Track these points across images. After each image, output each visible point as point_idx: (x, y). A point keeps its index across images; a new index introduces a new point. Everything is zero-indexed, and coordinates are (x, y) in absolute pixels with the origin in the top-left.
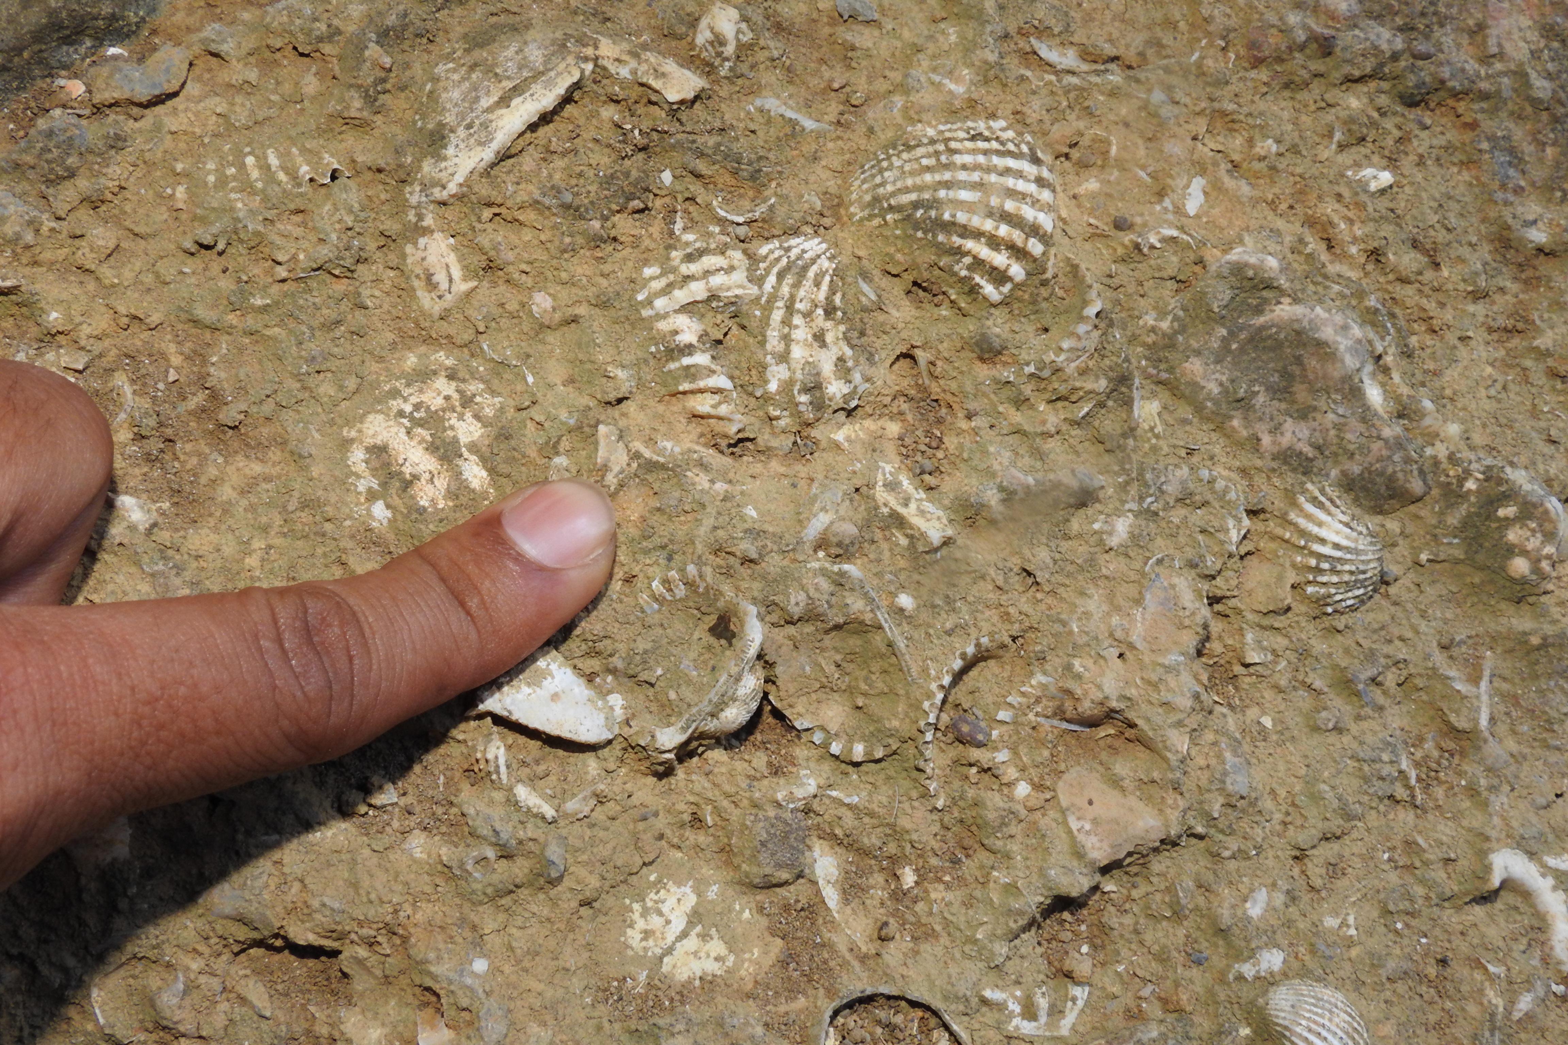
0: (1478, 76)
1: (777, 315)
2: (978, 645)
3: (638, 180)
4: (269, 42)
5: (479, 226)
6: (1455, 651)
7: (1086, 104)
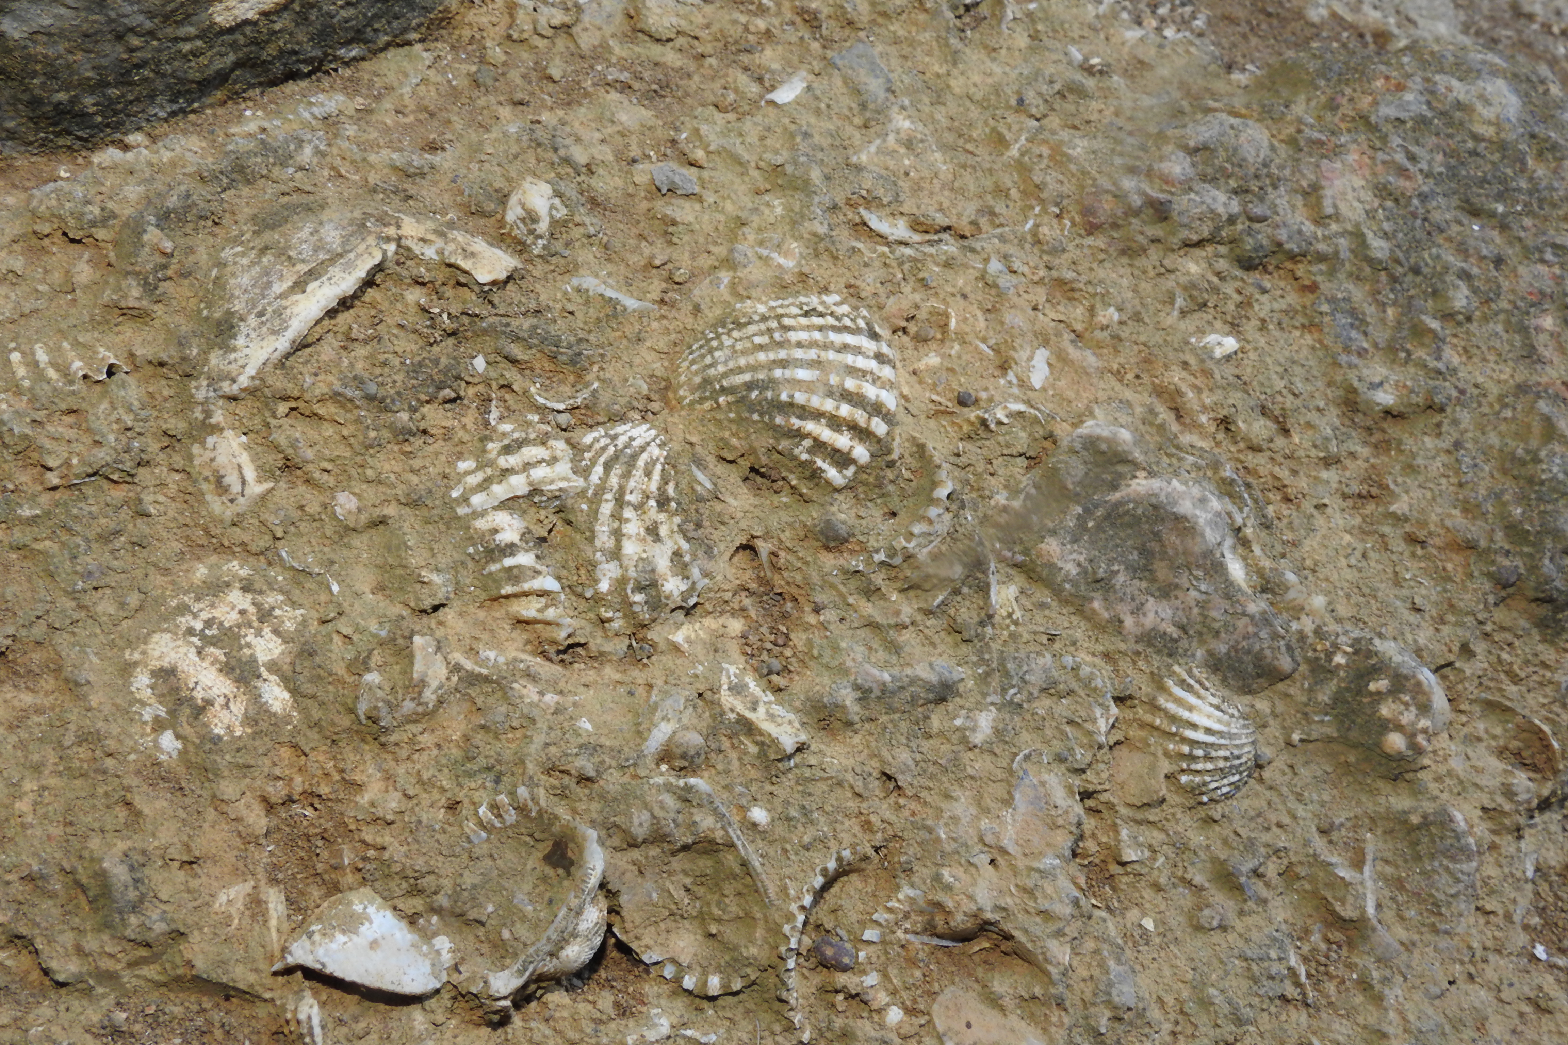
0: (1316, 238)
1: (606, 509)
2: (839, 859)
3: (448, 368)
4: (37, 228)
5: (273, 422)
6: (1335, 835)
7: (921, 275)
